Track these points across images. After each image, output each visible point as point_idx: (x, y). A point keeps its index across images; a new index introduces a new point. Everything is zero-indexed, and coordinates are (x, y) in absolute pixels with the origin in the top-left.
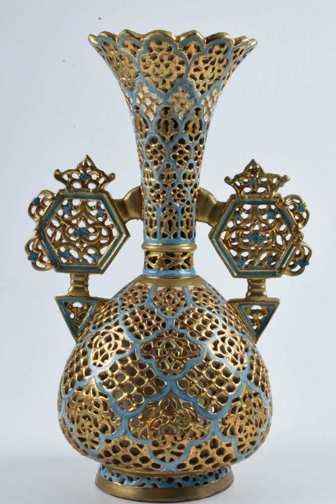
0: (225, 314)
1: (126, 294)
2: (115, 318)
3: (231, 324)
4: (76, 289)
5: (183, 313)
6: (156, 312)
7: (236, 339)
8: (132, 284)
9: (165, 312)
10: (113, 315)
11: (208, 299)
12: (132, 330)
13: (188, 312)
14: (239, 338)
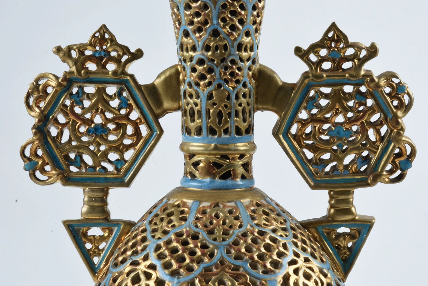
0: (295, 237)
1: (157, 215)
2: (143, 250)
3: (304, 250)
4: (92, 209)
5: (238, 236)
6: (201, 237)
7: (312, 270)
8: (165, 200)
9: (213, 236)
10: (140, 245)
11: (271, 217)
12: (167, 266)
13: (245, 235)
14: (316, 269)
